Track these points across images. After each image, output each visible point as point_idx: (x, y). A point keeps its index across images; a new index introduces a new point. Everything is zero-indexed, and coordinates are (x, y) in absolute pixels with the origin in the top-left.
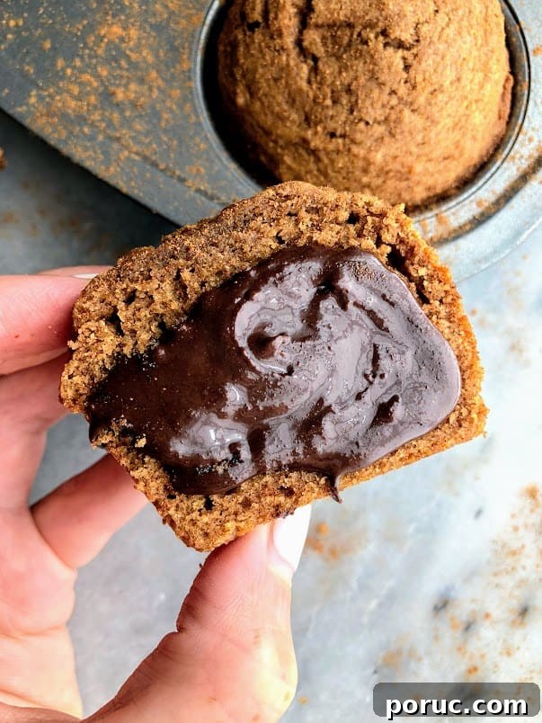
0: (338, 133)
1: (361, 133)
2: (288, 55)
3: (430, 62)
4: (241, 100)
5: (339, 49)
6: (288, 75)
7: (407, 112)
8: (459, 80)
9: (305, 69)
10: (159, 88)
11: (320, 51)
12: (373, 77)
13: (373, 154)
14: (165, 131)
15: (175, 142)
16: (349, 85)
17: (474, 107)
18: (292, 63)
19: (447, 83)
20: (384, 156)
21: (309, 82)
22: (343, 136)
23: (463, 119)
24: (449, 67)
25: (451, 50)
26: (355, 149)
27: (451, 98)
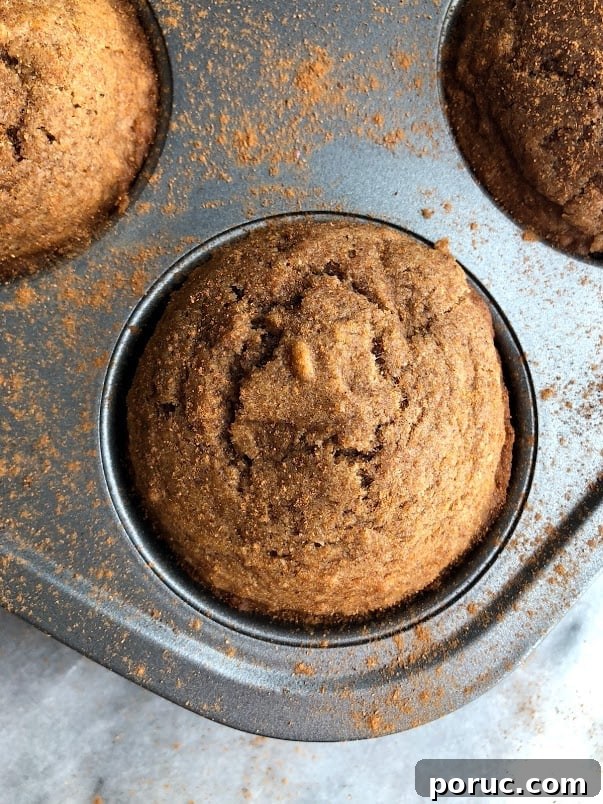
0: (280, 553)
1: (309, 555)
2: (212, 454)
3: (398, 472)
4: (155, 497)
5: (277, 453)
6: (212, 479)
7: (368, 532)
8: (438, 483)
9: (234, 472)
10: (51, 459)
11: (253, 451)
12: (321, 494)
13: (327, 578)
14: (62, 520)
15: (75, 536)
16: (293, 501)
17: (460, 506)
18: (217, 465)
19: (421, 493)
20: (342, 580)
21: (240, 490)
22: (287, 557)
23: (446, 524)
24: (423, 474)
25: (426, 451)
26: (303, 573)
27: (427, 507)
